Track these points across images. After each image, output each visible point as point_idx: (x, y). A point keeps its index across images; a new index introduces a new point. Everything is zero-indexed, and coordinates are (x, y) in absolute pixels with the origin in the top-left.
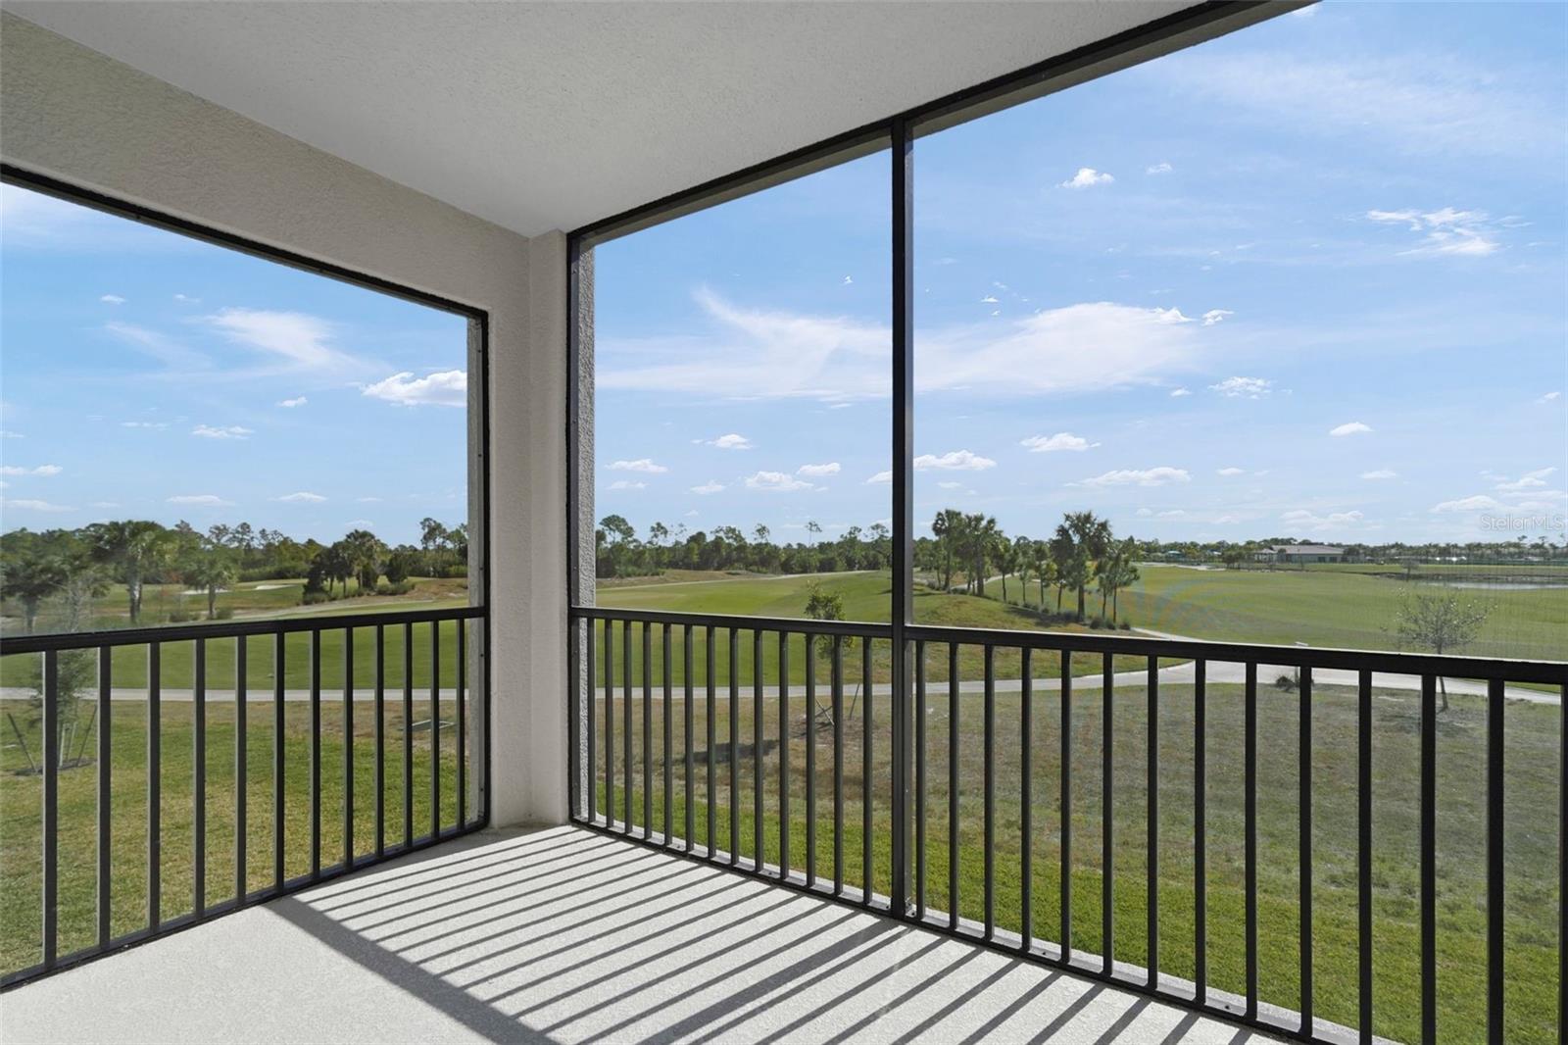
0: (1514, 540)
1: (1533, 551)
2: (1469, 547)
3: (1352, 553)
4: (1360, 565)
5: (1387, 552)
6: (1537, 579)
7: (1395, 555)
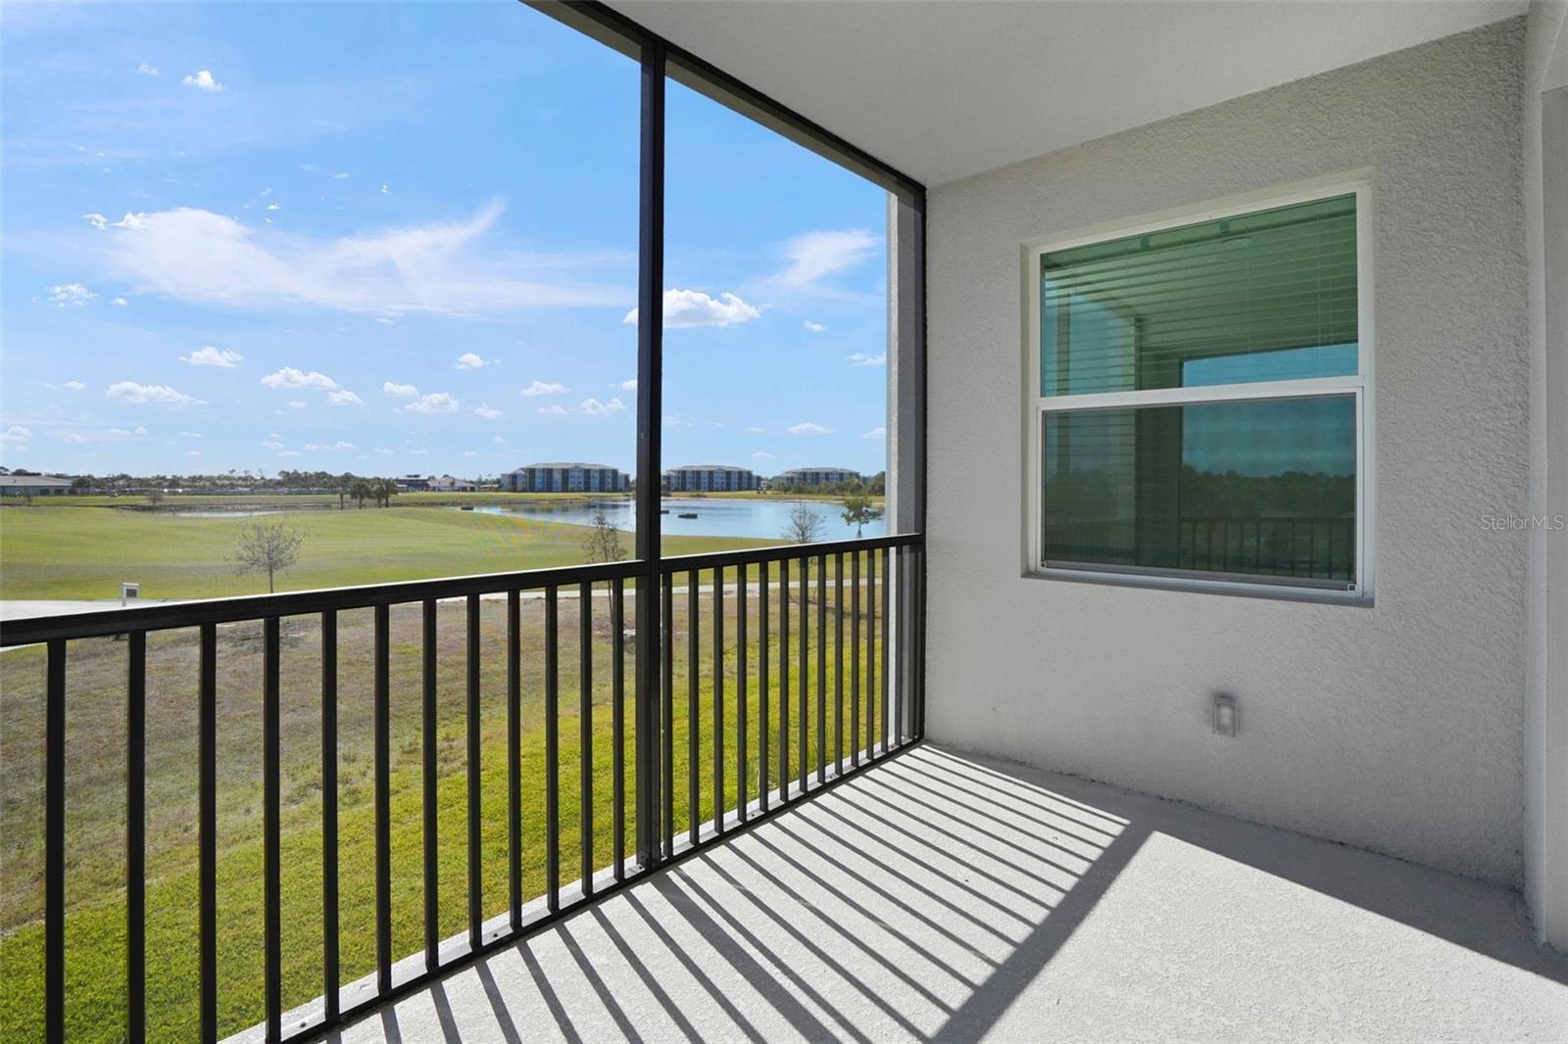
0: (226, 474)
1: (240, 482)
2: (193, 479)
3: (82, 486)
4: (90, 497)
5: (115, 483)
6: (248, 507)
7: (123, 486)
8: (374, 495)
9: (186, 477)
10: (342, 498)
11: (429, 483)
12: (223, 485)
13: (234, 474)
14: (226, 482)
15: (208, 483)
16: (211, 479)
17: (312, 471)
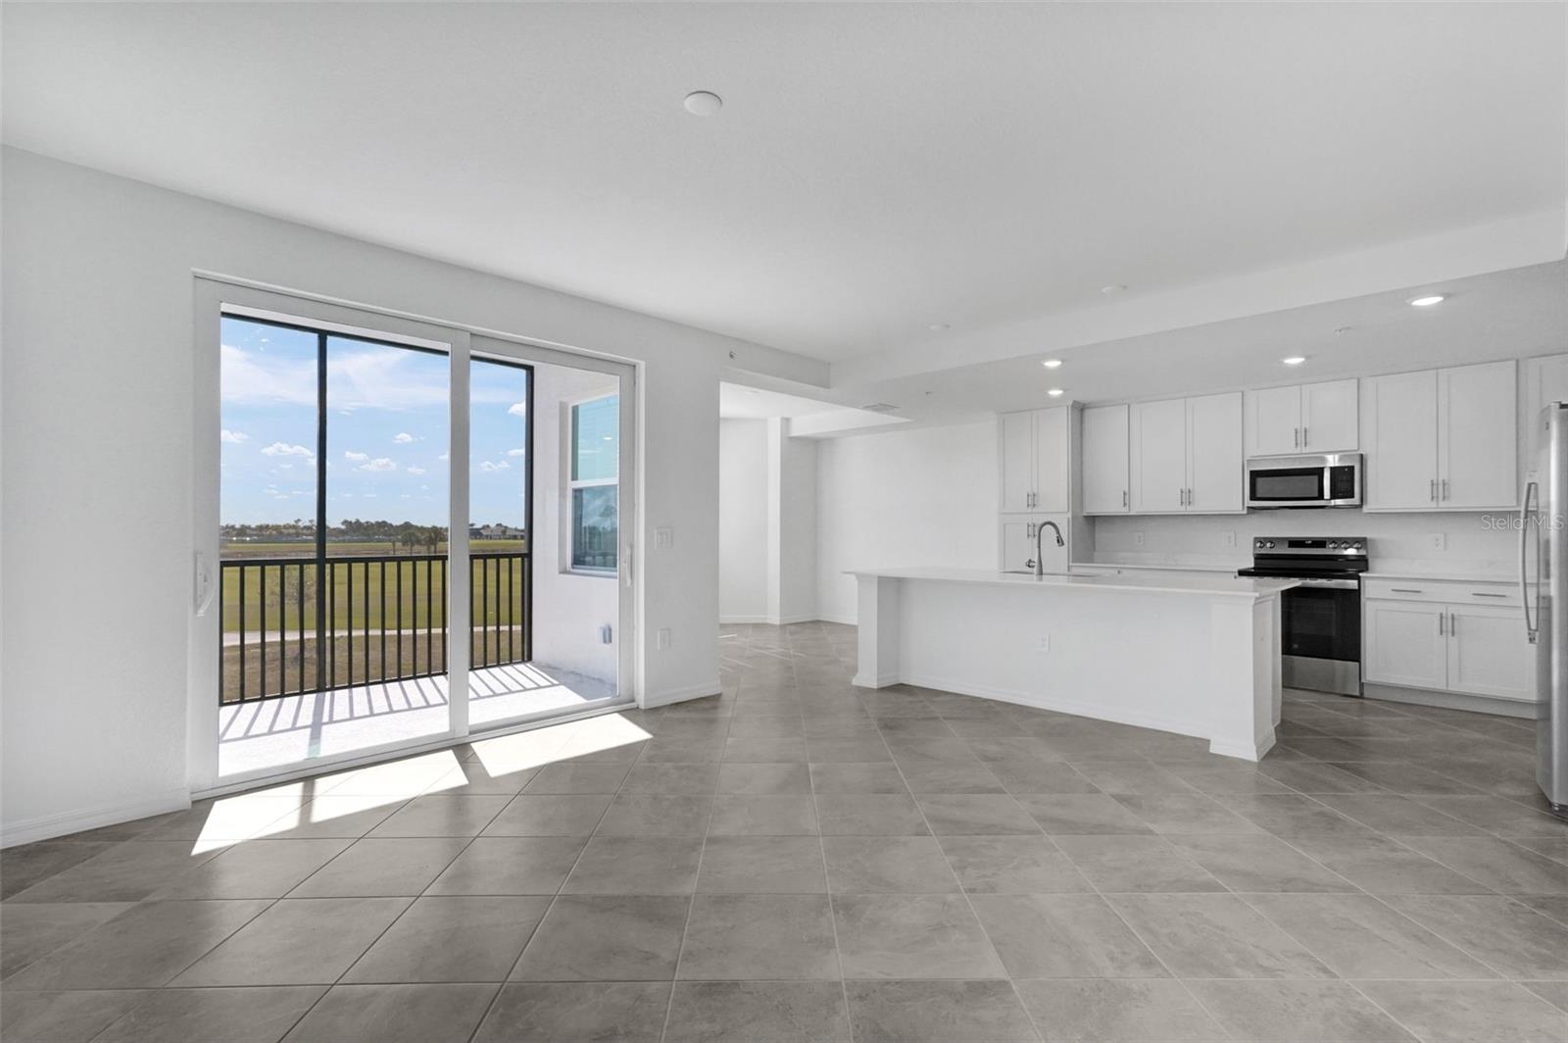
8: (423, 542)
9: (253, 526)
10: (394, 545)
11: (482, 531)
12: (289, 534)
13: (300, 524)
14: (292, 531)
15: (274, 532)
16: (277, 528)
17: (373, 521)
